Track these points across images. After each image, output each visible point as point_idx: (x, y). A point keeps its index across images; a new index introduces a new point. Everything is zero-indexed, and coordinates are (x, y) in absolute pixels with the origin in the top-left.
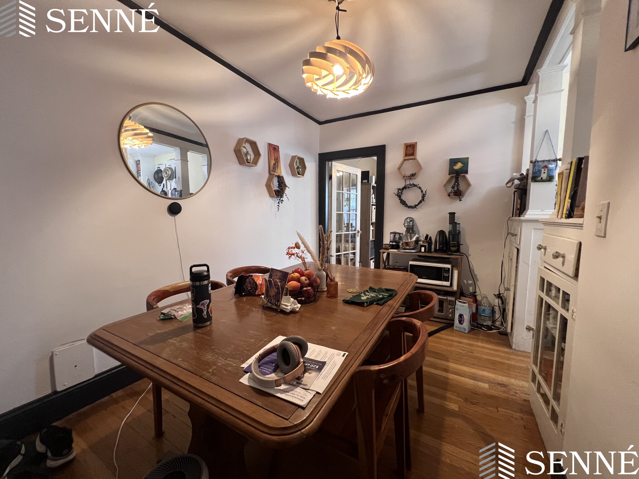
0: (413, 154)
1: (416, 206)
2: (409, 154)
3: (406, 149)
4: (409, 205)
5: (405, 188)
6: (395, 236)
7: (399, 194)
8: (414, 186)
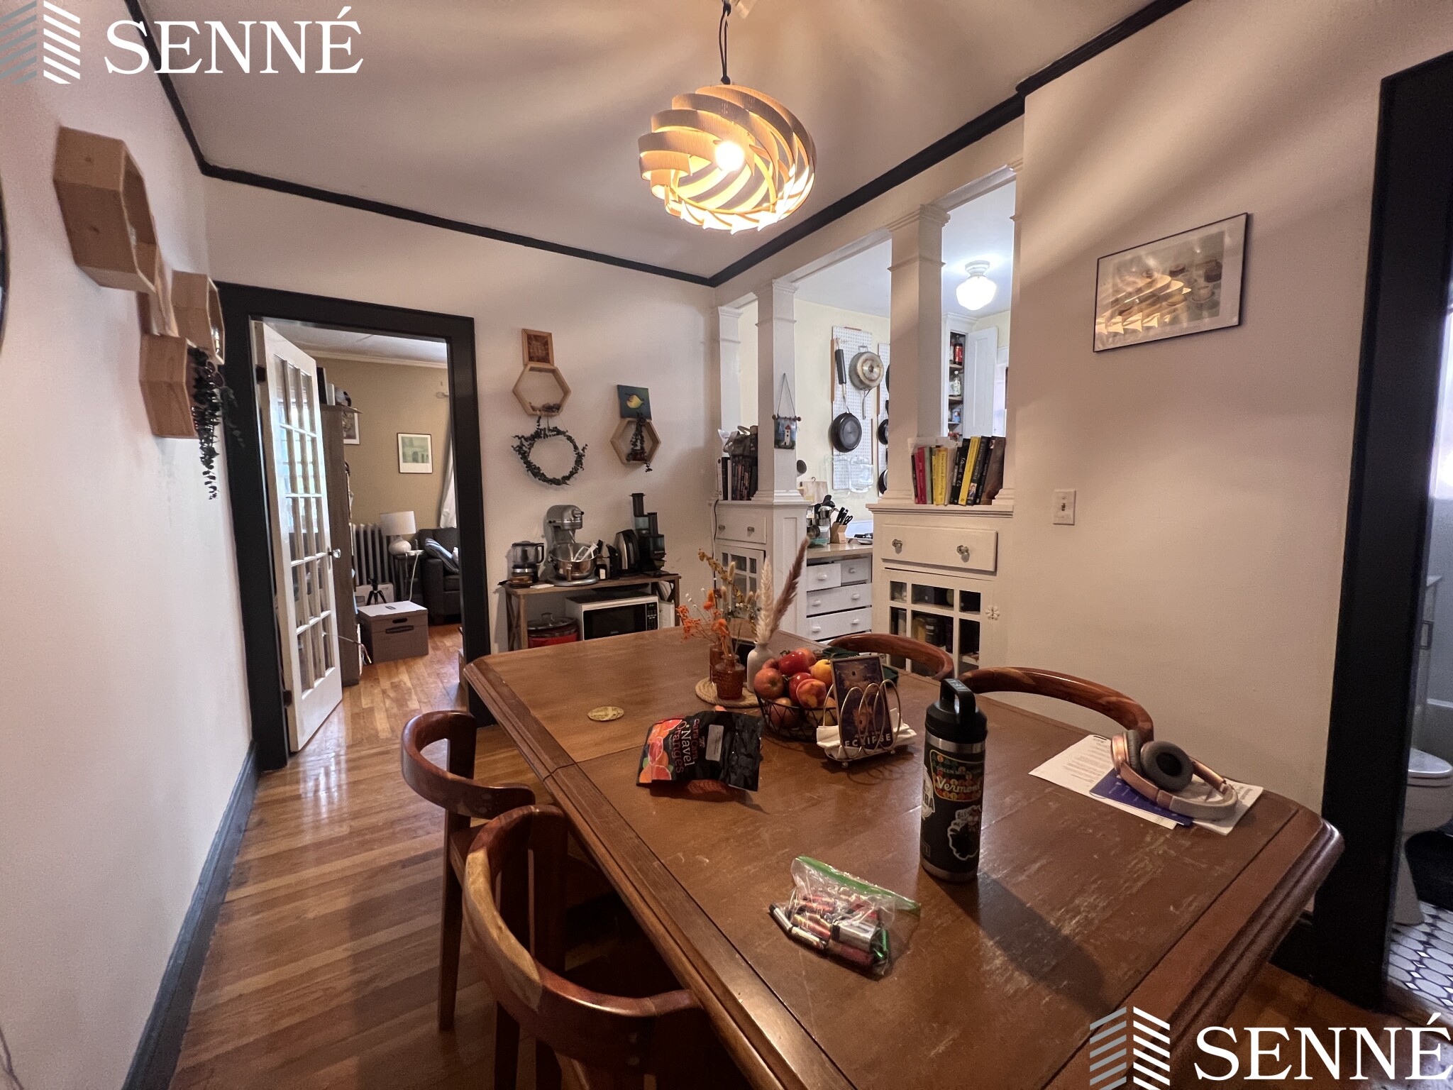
0: (546, 358)
1: (566, 479)
2: (538, 357)
3: (529, 343)
4: (549, 476)
5: (537, 435)
6: (525, 553)
7: (523, 449)
8: (558, 434)
